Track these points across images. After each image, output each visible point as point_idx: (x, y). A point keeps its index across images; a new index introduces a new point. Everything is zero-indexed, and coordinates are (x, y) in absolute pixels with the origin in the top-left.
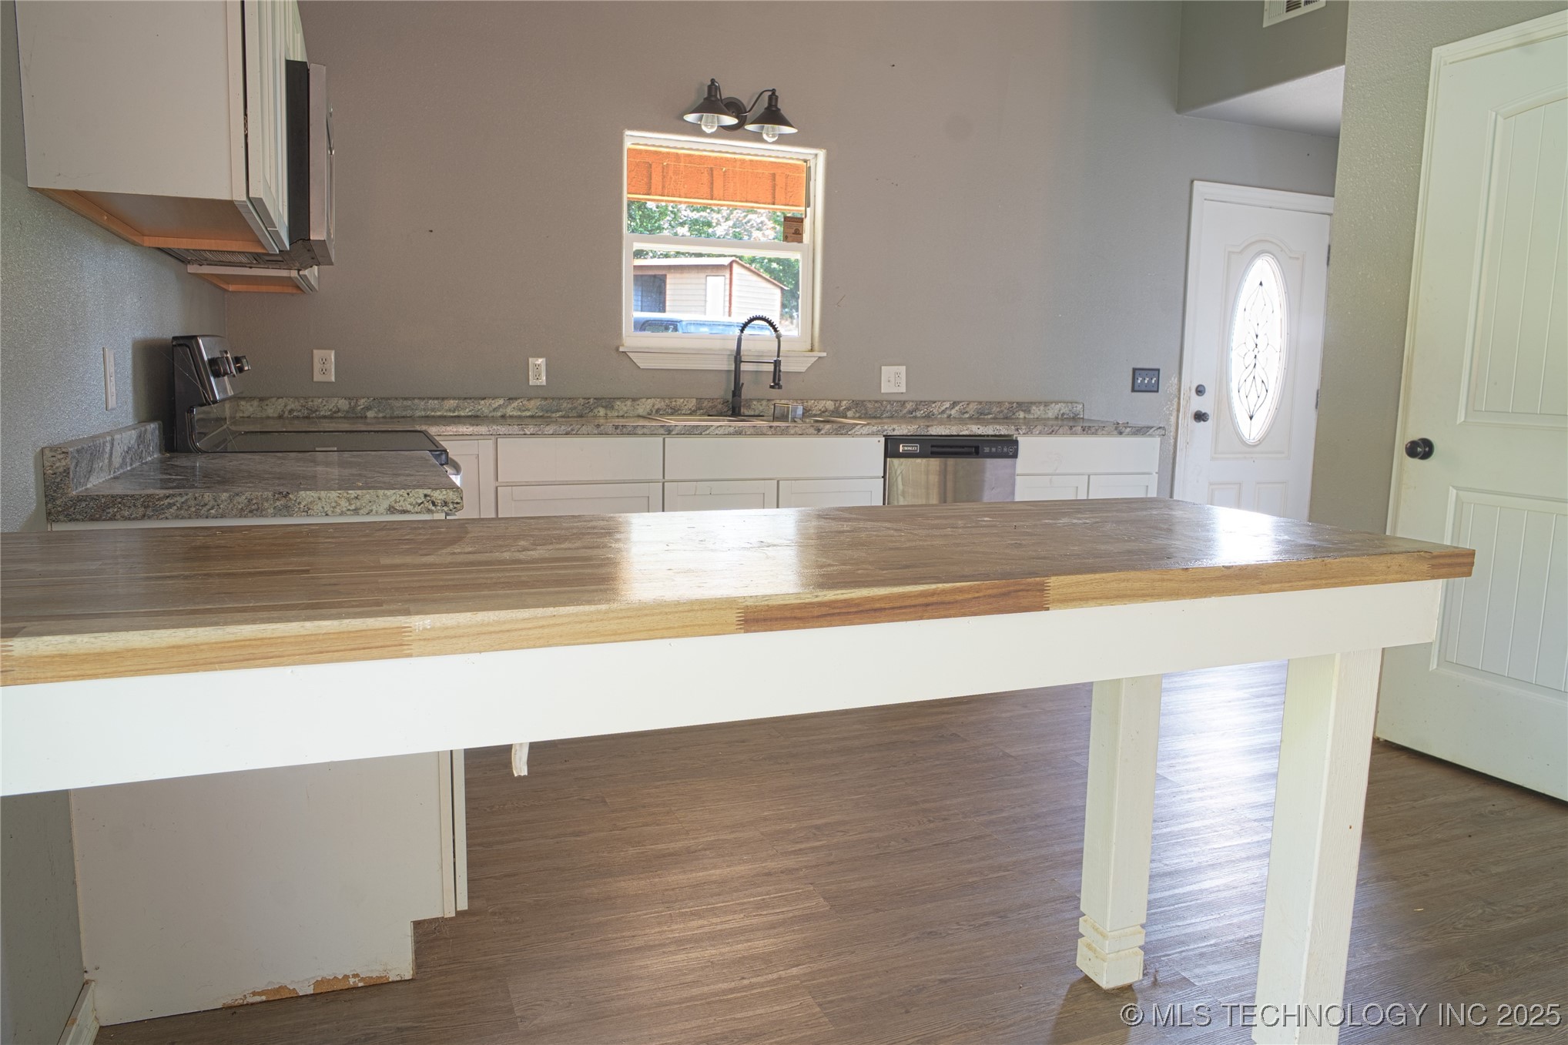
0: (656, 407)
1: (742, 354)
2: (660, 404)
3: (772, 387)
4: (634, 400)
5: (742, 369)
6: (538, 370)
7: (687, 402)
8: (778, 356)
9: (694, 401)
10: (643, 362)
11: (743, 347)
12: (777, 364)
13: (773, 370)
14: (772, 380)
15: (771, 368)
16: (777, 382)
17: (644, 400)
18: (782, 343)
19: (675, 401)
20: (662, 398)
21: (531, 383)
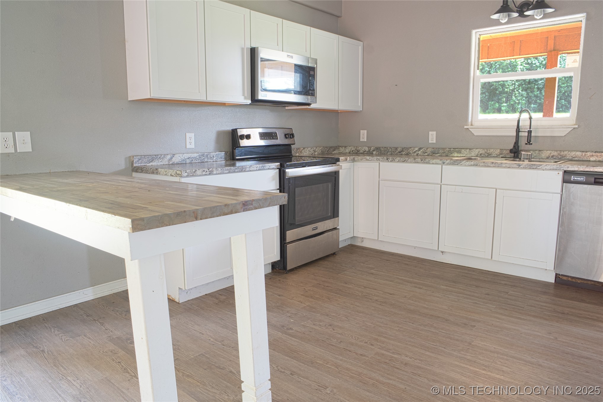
0: (480, 153)
1: (520, 127)
2: (482, 151)
3: (526, 144)
4: (470, 149)
5: (520, 135)
6: (432, 137)
7: (495, 151)
8: (530, 128)
9: (499, 150)
10: (476, 133)
11: (520, 125)
12: (530, 132)
13: (527, 135)
14: (527, 141)
15: (526, 134)
16: (529, 141)
17: (474, 150)
18: (532, 121)
19: (489, 150)
20: (483, 149)
21: (430, 142)
